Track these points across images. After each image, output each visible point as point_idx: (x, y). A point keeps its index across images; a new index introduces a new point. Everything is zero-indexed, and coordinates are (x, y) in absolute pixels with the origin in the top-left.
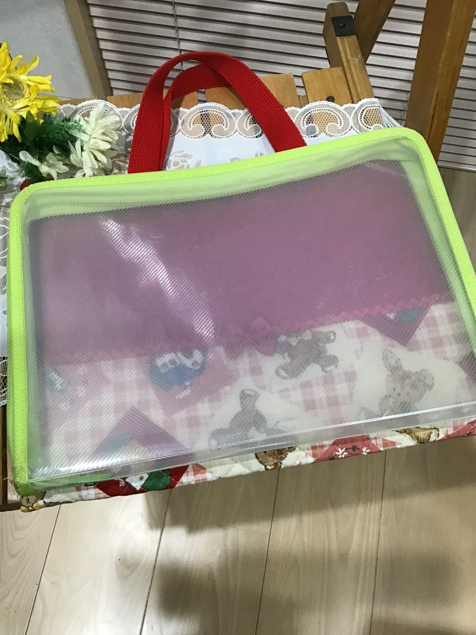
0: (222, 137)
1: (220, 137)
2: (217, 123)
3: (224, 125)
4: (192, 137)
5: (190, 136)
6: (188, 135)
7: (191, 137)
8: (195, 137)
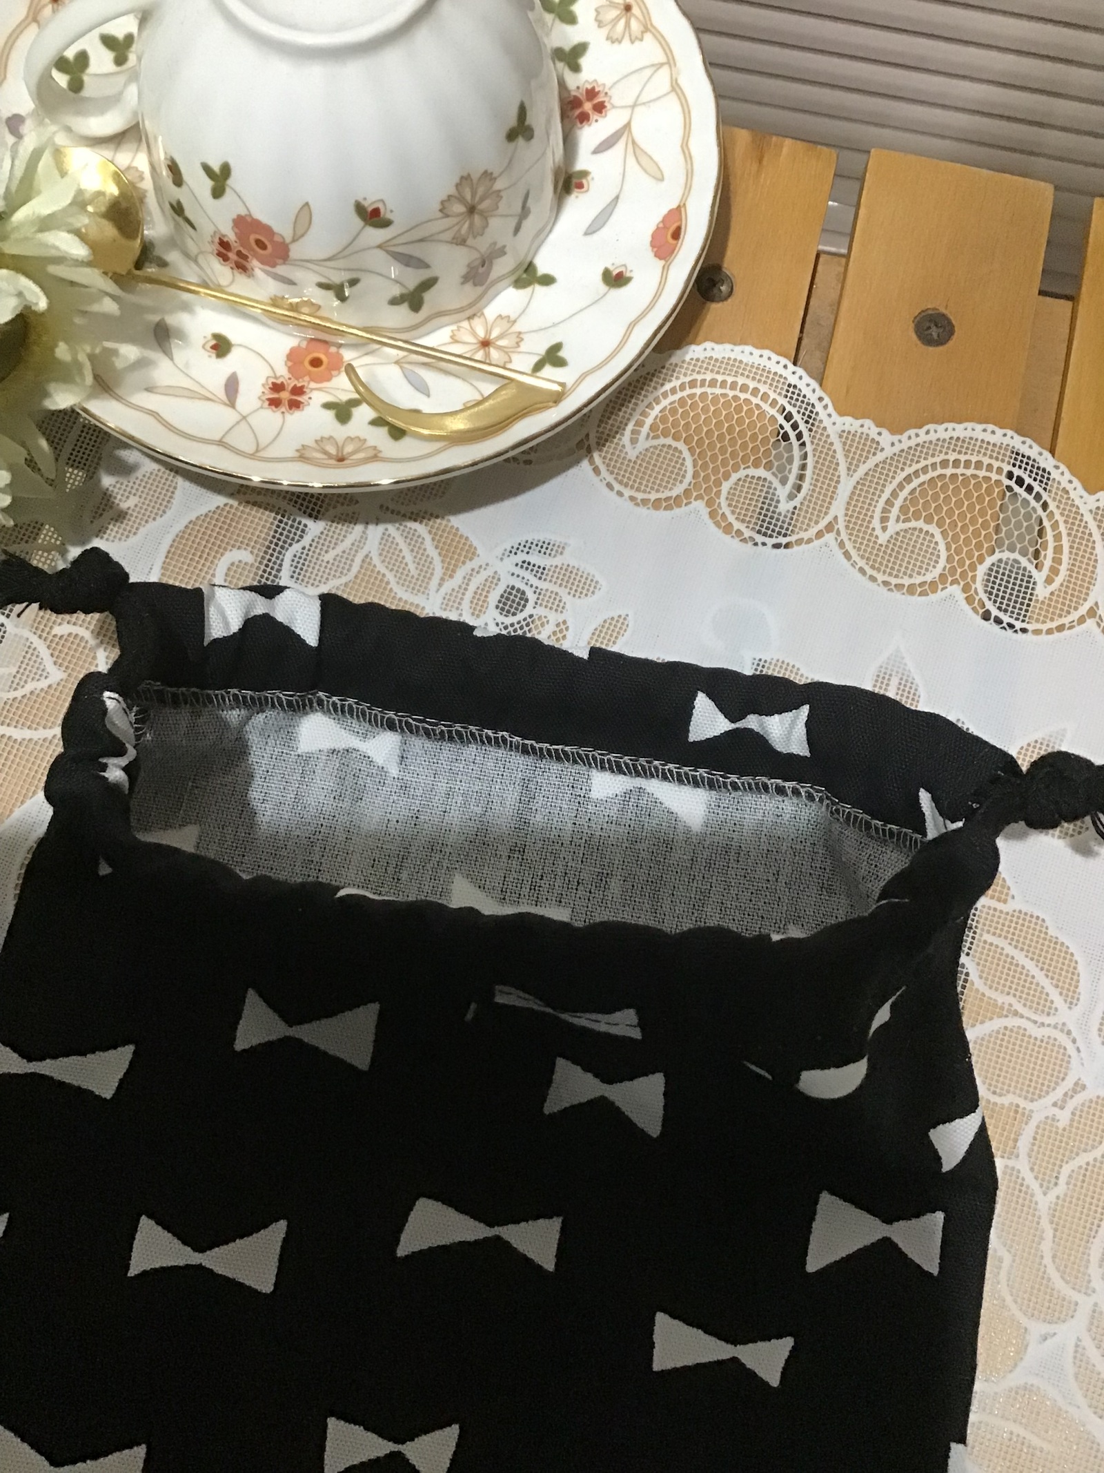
0: (760, 539)
1: (747, 533)
2: (756, 464)
3: (784, 481)
4: (627, 493)
5: (617, 487)
6: (610, 479)
7: (620, 494)
8: (640, 496)
